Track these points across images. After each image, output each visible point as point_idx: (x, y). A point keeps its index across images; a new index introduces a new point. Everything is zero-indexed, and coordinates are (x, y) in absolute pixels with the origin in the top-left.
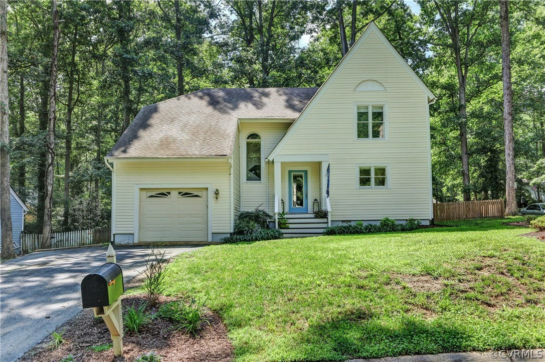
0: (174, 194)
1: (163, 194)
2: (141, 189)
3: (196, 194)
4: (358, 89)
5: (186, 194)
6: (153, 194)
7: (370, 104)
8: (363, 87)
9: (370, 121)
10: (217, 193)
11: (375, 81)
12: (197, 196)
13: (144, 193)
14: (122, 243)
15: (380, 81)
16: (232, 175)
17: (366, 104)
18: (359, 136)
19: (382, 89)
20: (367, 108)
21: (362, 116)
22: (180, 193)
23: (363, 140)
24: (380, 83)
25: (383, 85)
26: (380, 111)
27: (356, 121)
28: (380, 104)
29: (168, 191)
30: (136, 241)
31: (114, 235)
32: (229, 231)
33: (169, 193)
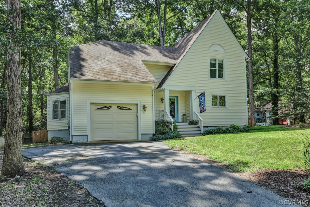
0: (114, 107)
1: (107, 107)
2: (91, 103)
3: (128, 107)
4: (211, 49)
5: (122, 108)
6: (99, 107)
7: (217, 58)
8: (213, 48)
9: (217, 68)
10: (144, 107)
11: (220, 45)
12: (130, 109)
13: (93, 106)
14: (79, 142)
15: (222, 45)
16: (154, 96)
17: (215, 58)
18: (211, 77)
19: (223, 50)
20: (215, 60)
21: (213, 65)
22: (118, 107)
23: (213, 79)
24: (222, 46)
25: (223, 48)
26: (221, 63)
27: (210, 68)
28: (222, 59)
29: (110, 105)
30: (89, 140)
31: (72, 136)
32: (152, 132)
33: (111, 107)
